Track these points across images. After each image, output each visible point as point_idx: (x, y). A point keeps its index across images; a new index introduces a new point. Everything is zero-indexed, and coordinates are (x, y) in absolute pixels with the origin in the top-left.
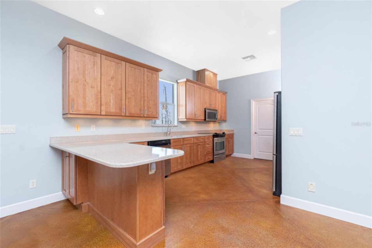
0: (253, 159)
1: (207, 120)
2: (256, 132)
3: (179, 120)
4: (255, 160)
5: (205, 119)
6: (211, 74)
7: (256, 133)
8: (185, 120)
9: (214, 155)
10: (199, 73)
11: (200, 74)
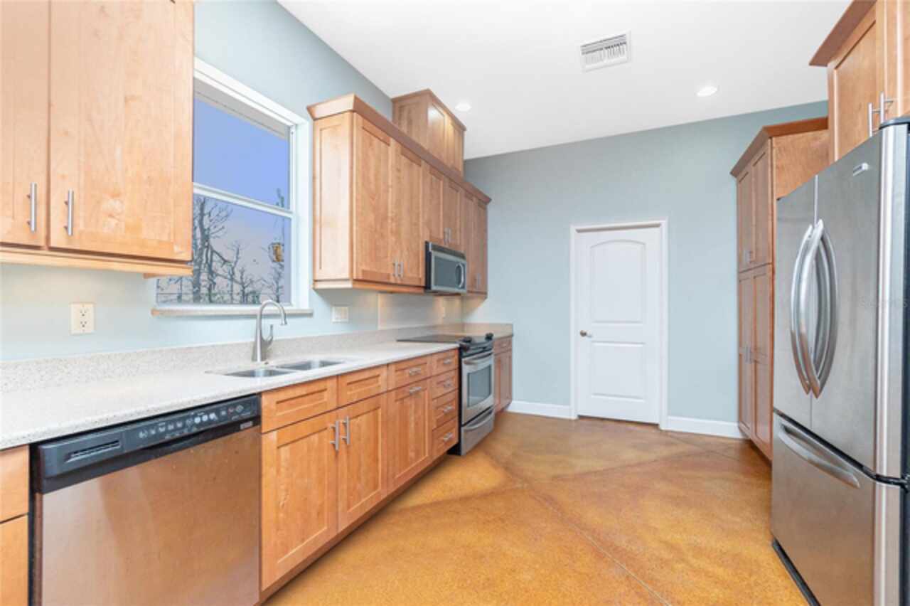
0: (576, 421)
1: (434, 288)
2: (585, 331)
3: (320, 286)
4: (581, 421)
5: (427, 287)
6: (448, 121)
7: (583, 334)
8: (349, 285)
9: (460, 426)
10: (401, 108)
11: (405, 114)
